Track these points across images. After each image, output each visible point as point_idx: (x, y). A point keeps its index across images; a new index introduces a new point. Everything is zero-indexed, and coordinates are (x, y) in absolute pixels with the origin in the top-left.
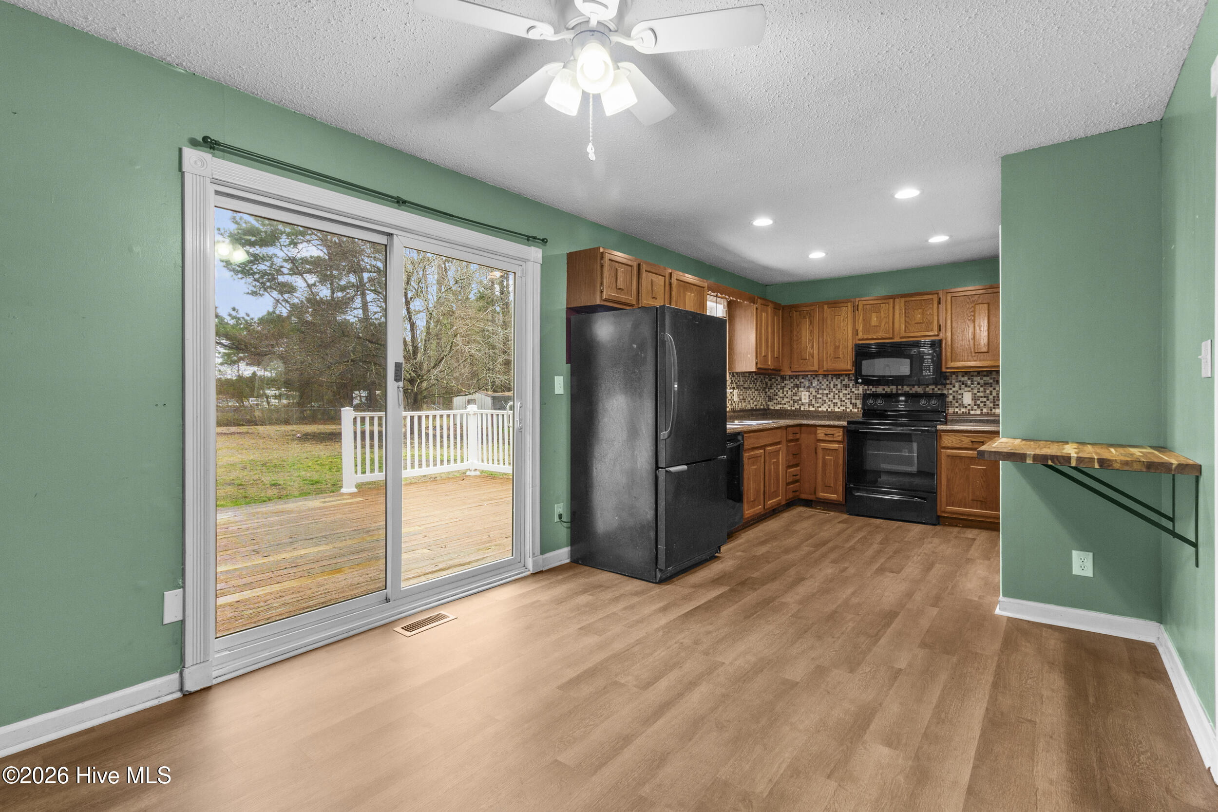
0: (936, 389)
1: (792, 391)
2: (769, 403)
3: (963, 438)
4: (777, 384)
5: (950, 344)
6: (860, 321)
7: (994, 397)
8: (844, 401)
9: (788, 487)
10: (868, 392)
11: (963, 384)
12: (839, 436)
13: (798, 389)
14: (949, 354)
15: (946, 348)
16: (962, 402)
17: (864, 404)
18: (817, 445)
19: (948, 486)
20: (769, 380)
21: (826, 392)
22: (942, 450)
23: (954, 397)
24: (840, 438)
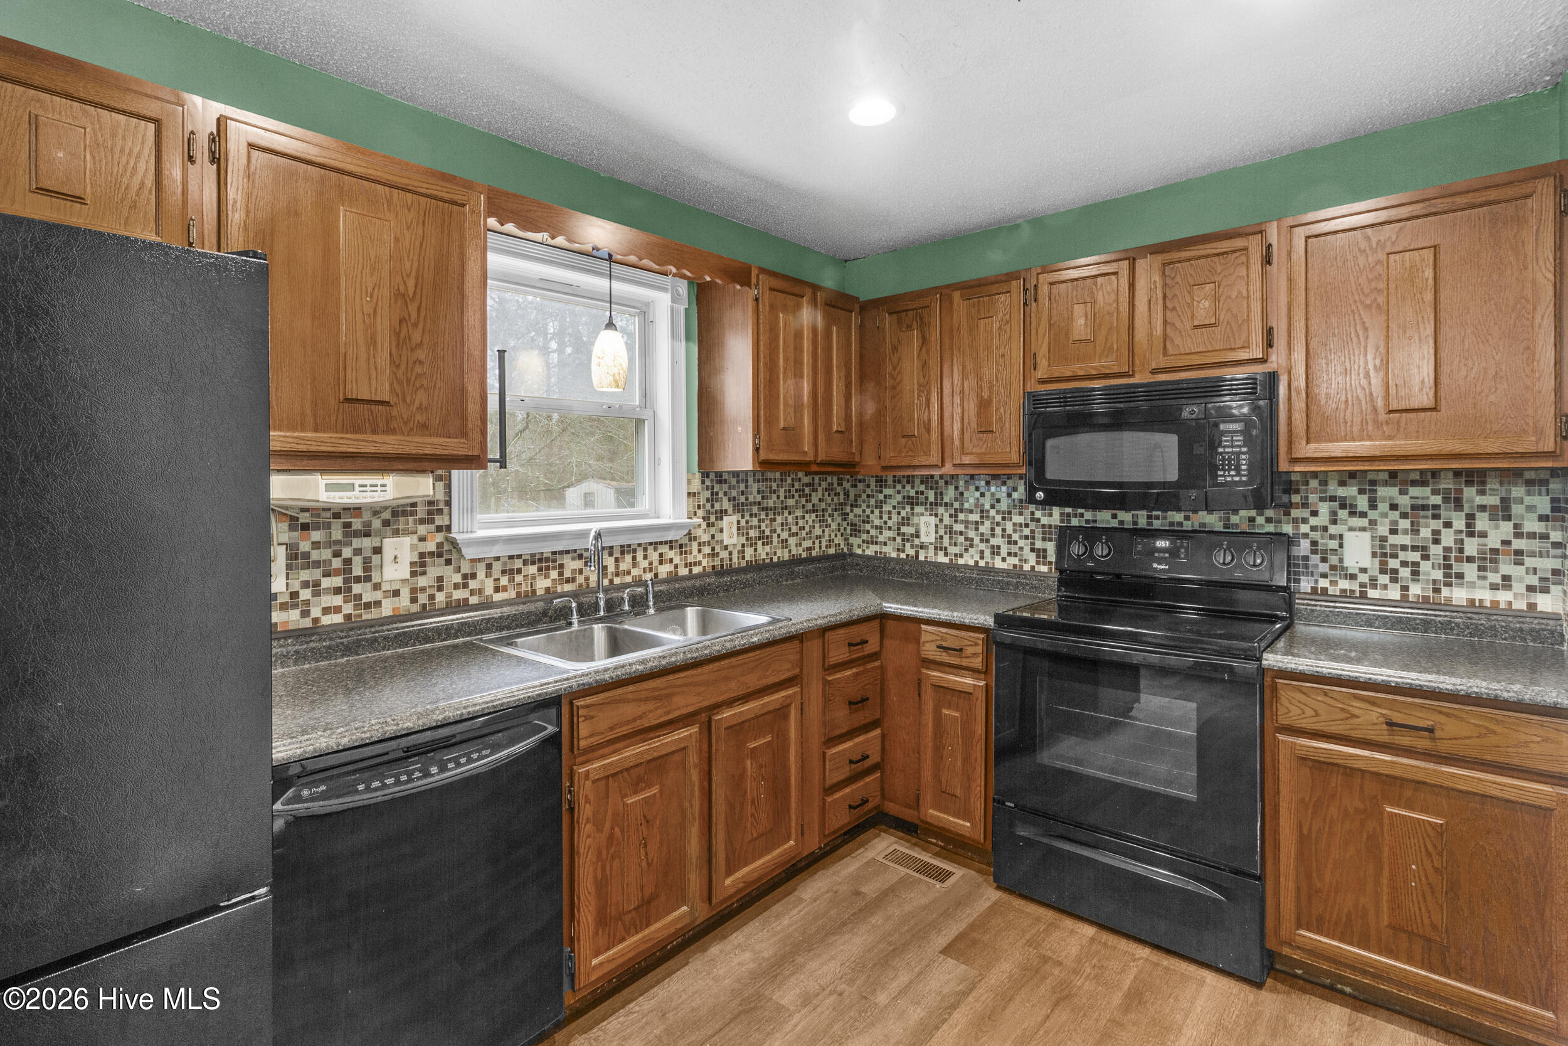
0: (1260, 520)
1: (899, 513)
2: (852, 540)
3: (1357, 707)
4: (868, 496)
5: (1303, 385)
6: (1041, 331)
7: (1447, 549)
8: (1016, 543)
9: (829, 799)
10: (1075, 522)
11: (1343, 506)
12: (975, 655)
13: (912, 509)
14: (1299, 417)
15: (1289, 399)
16: (1341, 560)
17: (1060, 551)
18: (921, 673)
19: (1301, 856)
20: (852, 486)
21: (975, 517)
22: (1281, 737)
23: (1314, 543)
24: (977, 662)
